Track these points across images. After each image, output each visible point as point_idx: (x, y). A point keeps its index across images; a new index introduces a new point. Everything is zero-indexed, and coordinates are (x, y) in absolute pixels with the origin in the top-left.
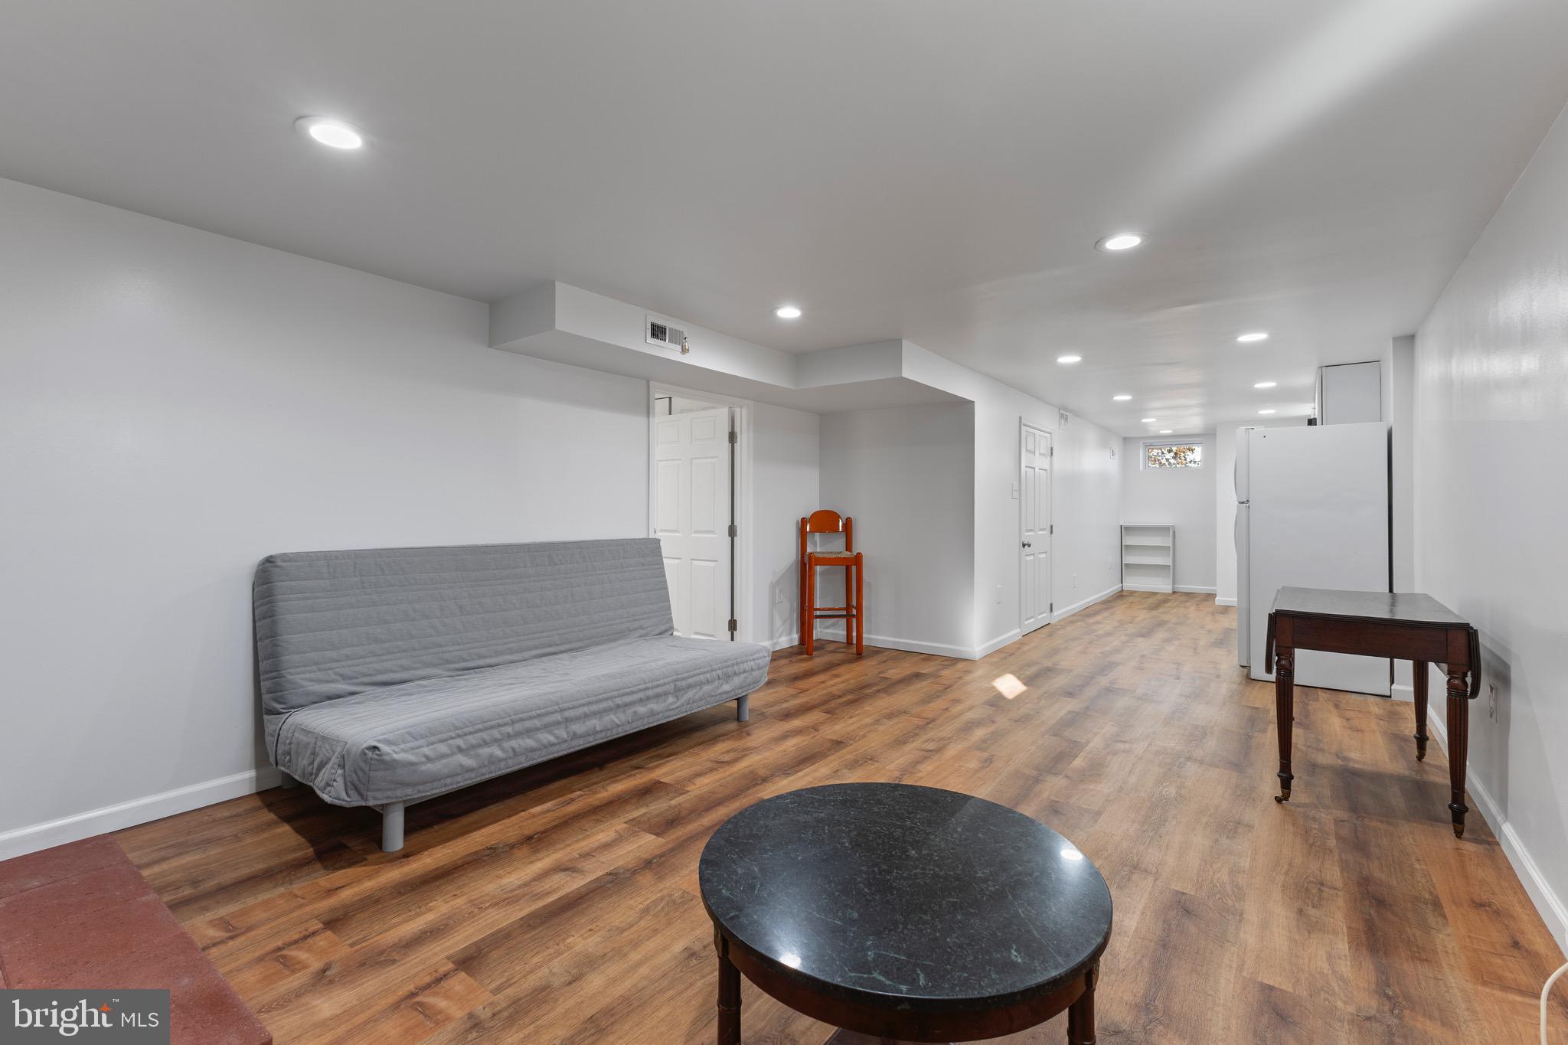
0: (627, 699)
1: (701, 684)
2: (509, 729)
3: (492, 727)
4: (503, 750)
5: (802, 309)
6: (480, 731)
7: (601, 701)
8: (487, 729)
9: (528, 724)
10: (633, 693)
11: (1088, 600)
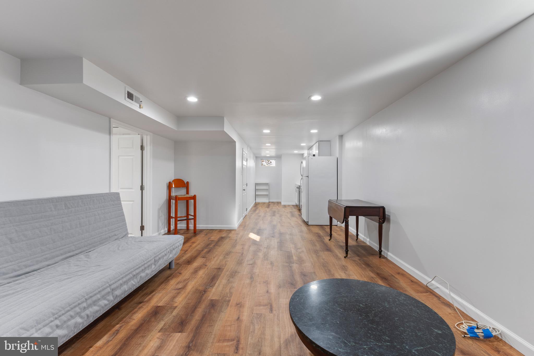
0: (137, 271)
1: (163, 256)
2: (85, 305)
3: (75, 307)
4: (82, 317)
5: (198, 98)
6: (69, 311)
7: (127, 275)
8: (72, 309)
9: (94, 298)
10: (139, 267)
11: (252, 206)
